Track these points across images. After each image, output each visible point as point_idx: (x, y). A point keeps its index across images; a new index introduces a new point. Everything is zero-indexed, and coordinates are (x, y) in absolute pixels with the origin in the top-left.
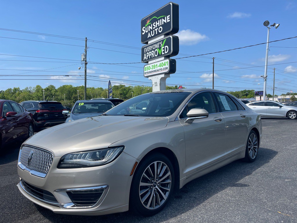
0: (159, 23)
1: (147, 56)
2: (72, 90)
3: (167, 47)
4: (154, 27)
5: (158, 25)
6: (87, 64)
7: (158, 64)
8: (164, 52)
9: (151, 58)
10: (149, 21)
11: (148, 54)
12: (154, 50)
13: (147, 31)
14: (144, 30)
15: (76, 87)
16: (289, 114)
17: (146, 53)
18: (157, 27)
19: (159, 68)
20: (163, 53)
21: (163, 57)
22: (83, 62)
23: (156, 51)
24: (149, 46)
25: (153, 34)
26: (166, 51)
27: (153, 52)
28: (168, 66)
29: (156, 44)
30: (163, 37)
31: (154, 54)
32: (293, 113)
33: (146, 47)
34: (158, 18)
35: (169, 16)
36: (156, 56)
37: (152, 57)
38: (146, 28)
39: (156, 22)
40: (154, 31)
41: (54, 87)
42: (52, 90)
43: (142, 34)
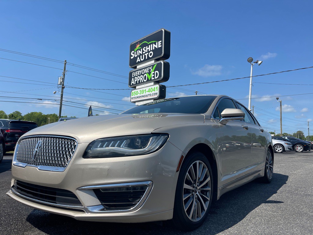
0: (149, 48)
1: (135, 81)
2: (41, 118)
3: (157, 72)
4: (144, 51)
5: (148, 50)
6: (64, 88)
7: (147, 89)
8: (154, 77)
9: (139, 83)
10: (138, 46)
11: (136, 79)
12: (143, 75)
13: (136, 55)
14: (132, 54)
15: (47, 115)
16: (276, 148)
17: (134, 78)
18: (147, 51)
19: (147, 93)
20: (153, 79)
21: (152, 82)
22: (60, 85)
23: (145, 76)
24: (138, 70)
25: (142, 58)
26: (156, 76)
27: (142, 77)
28: (157, 91)
29: (145, 69)
30: (153, 62)
31: (143, 79)
32: (280, 147)
33: (135, 72)
34: (148, 43)
35: (161, 41)
36: (145, 81)
37: (141, 82)
38: (135, 52)
39: (147, 47)
40: (144, 55)
41: (20, 114)
42: (17, 117)
43: (130, 58)
